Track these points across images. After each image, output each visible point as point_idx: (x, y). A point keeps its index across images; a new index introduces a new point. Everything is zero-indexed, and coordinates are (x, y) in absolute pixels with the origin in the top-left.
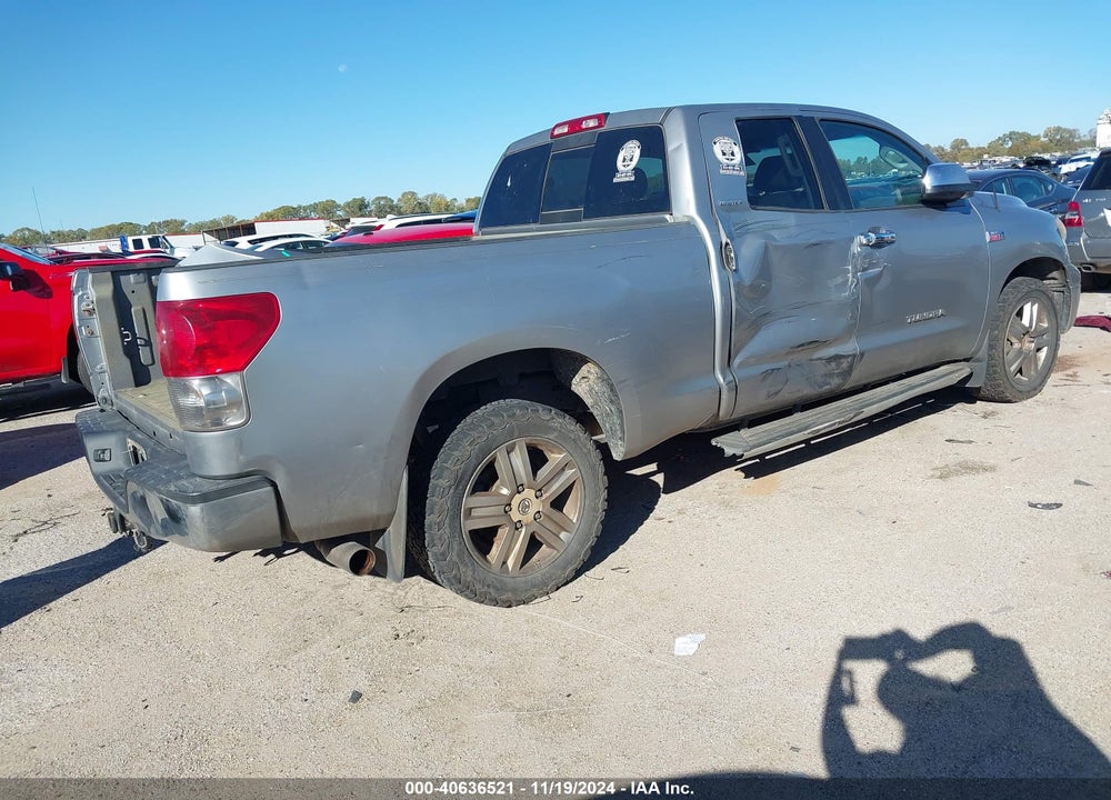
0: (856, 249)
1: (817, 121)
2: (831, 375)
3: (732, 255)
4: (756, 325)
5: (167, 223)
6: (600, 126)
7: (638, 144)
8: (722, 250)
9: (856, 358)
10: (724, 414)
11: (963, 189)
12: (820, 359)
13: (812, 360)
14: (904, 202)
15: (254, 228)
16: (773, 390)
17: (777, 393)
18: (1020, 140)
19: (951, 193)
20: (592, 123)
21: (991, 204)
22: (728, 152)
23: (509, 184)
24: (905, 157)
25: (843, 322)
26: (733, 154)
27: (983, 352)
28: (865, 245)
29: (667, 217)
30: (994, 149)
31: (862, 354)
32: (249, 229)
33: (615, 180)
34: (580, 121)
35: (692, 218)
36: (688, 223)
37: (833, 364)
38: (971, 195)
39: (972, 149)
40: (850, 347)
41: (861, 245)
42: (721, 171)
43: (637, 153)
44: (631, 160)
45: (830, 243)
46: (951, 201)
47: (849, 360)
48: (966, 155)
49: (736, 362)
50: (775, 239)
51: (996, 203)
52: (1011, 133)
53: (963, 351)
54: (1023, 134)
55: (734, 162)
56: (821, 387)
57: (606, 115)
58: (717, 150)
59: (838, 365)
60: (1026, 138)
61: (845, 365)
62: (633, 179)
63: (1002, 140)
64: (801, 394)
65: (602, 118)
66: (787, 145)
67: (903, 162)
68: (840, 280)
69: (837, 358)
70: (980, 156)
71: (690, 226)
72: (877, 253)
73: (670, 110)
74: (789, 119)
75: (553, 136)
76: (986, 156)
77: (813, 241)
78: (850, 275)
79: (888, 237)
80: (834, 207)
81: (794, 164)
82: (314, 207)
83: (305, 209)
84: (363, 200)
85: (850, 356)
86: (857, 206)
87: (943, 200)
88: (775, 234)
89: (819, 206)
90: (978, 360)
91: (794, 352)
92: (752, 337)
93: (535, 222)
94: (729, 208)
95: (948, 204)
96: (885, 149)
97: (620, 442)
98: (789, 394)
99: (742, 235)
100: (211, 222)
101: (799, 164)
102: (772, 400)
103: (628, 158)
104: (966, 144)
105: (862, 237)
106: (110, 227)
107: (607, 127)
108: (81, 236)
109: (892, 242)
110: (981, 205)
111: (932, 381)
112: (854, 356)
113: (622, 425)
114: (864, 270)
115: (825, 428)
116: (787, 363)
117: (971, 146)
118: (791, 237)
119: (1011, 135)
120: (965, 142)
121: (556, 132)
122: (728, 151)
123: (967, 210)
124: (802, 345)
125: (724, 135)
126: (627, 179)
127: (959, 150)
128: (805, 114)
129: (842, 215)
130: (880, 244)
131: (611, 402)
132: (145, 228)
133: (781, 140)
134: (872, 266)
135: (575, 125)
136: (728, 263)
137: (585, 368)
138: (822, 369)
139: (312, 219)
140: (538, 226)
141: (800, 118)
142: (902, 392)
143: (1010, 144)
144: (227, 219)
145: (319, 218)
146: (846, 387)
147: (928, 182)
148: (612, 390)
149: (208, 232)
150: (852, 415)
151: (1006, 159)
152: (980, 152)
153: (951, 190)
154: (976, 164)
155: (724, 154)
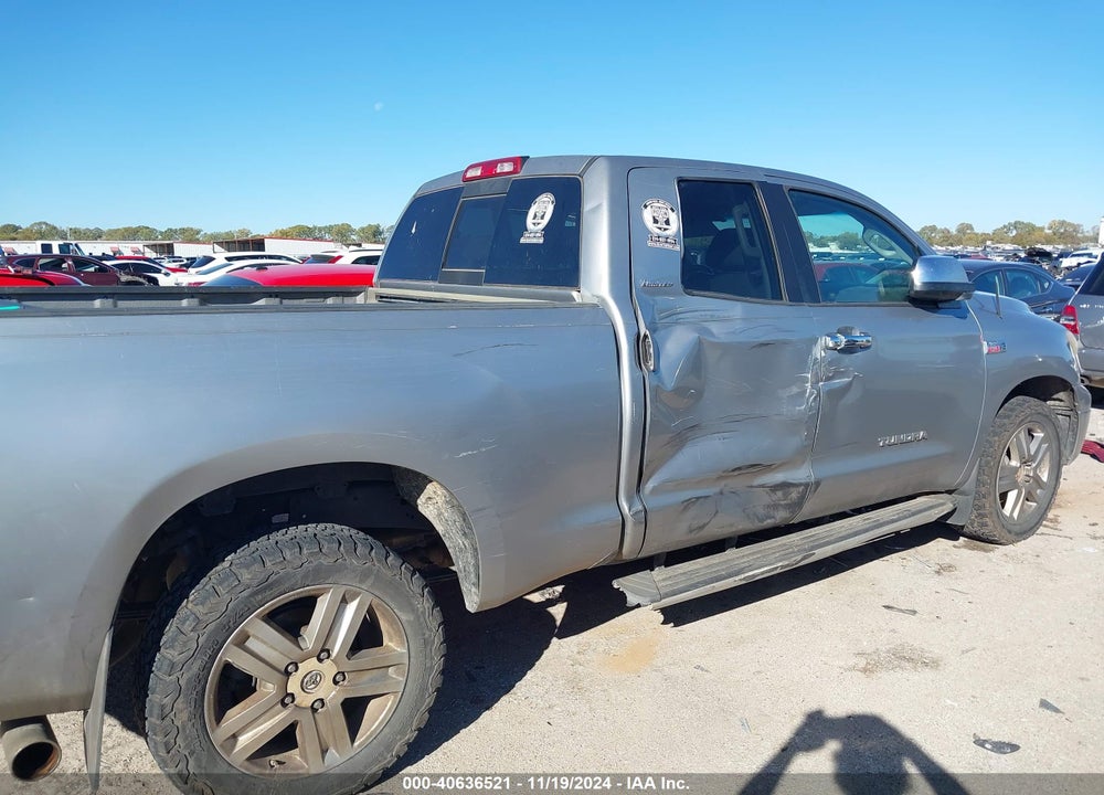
0: (818, 352)
1: (786, 191)
2: (775, 506)
3: (651, 350)
4: (679, 440)
5: (183, 231)
6: (515, 171)
7: (552, 198)
8: (638, 342)
9: (809, 488)
10: (628, 552)
11: (958, 289)
12: (763, 486)
13: (752, 487)
14: (887, 297)
15: (263, 244)
16: (696, 524)
17: (701, 528)
18: (1024, 230)
19: (944, 292)
20: (508, 167)
21: (991, 307)
22: (663, 220)
23: (413, 231)
24: (893, 244)
25: (794, 442)
26: (667, 222)
27: (970, 485)
28: (831, 349)
29: (575, 294)
30: (998, 236)
31: (818, 484)
32: (259, 244)
33: (522, 241)
34: (495, 163)
35: (603, 300)
36: (595, 306)
37: (780, 494)
38: (969, 297)
39: (977, 234)
40: (802, 474)
41: (827, 348)
42: (650, 244)
43: (550, 209)
44: (542, 217)
45: (785, 343)
46: (941, 301)
47: (801, 489)
48: (970, 239)
49: (649, 486)
50: (712, 334)
51: (998, 308)
52: (1016, 223)
53: (945, 480)
54: (1028, 225)
55: (667, 232)
56: (762, 521)
57: (525, 159)
58: (647, 215)
59: (786, 496)
60: (1031, 229)
61: (794, 495)
62: (541, 241)
63: (1007, 228)
64: (734, 529)
65: (519, 162)
66: (746, 216)
67: (891, 249)
68: (795, 390)
69: (785, 486)
70: (984, 241)
71: (598, 310)
72: (847, 359)
73: (594, 159)
74: (749, 185)
75: (466, 180)
76: (989, 243)
77: (763, 339)
78: (809, 385)
79: (862, 341)
80: (796, 298)
81: (752, 243)
82: (329, 229)
83: (320, 229)
84: (378, 227)
85: (801, 484)
86: (827, 298)
87: (933, 300)
88: (714, 328)
89: (777, 296)
90: (962, 493)
91: (727, 477)
92: (672, 456)
93: (434, 279)
94: (652, 290)
95: (940, 306)
96: (870, 232)
97: (474, 589)
98: (716, 529)
99: (667, 326)
100: (227, 233)
101: (758, 242)
102: (692, 536)
103: (539, 215)
104: (972, 229)
105: (829, 339)
106: (126, 230)
107: (523, 174)
108: (97, 235)
109: (868, 347)
110: (981, 309)
111: (906, 517)
112: (807, 485)
113: (477, 567)
114: (829, 379)
115: (762, 573)
116: (717, 490)
117: (976, 231)
118: (733, 333)
119: (1016, 225)
120: (970, 227)
121: (469, 175)
122: (661, 219)
123: (962, 314)
124: (739, 469)
125: (659, 197)
126: (535, 241)
127: (964, 234)
128: (771, 181)
129: (806, 310)
130: (851, 348)
131: (465, 534)
132: (161, 233)
133: (737, 210)
134: (838, 374)
135: (489, 168)
136: (646, 361)
137: (430, 488)
138: (766, 498)
139: (326, 241)
140: (437, 284)
141: (763, 185)
142: (866, 530)
143: (1014, 232)
144: (242, 232)
145: (332, 241)
146: (795, 521)
147: (918, 277)
148: (464, 520)
149: (218, 243)
150: (799, 558)
151: (1008, 247)
152: (984, 238)
153: (944, 288)
154: (980, 249)
155: (656, 221)
